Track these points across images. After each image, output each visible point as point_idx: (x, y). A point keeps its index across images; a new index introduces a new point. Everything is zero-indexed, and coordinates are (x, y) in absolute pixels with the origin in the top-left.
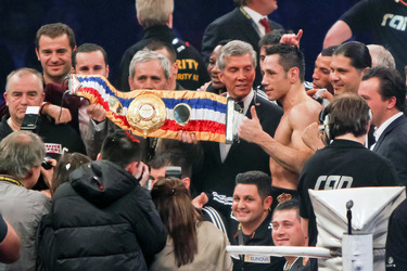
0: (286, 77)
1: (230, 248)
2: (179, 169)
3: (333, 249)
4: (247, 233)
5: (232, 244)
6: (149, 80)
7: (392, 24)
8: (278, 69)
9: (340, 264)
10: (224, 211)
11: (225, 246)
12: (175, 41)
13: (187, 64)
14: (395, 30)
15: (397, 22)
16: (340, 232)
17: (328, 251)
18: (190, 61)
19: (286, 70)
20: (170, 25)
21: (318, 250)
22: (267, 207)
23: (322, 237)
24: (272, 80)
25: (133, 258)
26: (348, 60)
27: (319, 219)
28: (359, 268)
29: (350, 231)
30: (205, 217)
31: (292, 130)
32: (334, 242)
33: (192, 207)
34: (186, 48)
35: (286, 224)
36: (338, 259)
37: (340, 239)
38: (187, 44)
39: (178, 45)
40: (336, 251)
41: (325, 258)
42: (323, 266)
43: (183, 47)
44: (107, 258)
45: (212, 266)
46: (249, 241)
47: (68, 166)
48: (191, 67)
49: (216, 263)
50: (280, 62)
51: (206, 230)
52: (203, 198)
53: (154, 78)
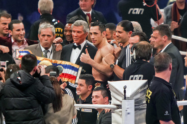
0: (101, 35)
1: (76, 105)
2: (55, 72)
3: (118, 105)
4: (83, 99)
5: (77, 103)
6: (46, 37)
7: (133, 13)
8: (98, 32)
9: (121, 112)
10: (74, 90)
11: (74, 104)
12: (54, 20)
13: (58, 30)
14: (135, 14)
15: (135, 11)
16: (121, 99)
17: (115, 107)
18: (59, 29)
19: (102, 33)
20: (51, 14)
21: (112, 106)
22: (90, 89)
23: (113, 101)
24: (96, 37)
25: (35, 110)
26: (122, 28)
27: (112, 93)
28: (129, 114)
29: (125, 98)
30: (66, 93)
31: (102, 57)
32: (118, 103)
33: (60, 88)
34: (58, 23)
35: (97, 97)
36: (120, 110)
37: (121, 102)
38: (59, 21)
39: (55, 22)
40: (119, 106)
41: (114, 109)
42: (113, 112)
43: (56, 23)
44: (25, 110)
45: (68, 113)
46: (84, 103)
47: (11, 70)
48: (59, 31)
49: (70, 111)
50: (99, 29)
51: (66, 97)
52: (65, 84)
53: (48, 36)
